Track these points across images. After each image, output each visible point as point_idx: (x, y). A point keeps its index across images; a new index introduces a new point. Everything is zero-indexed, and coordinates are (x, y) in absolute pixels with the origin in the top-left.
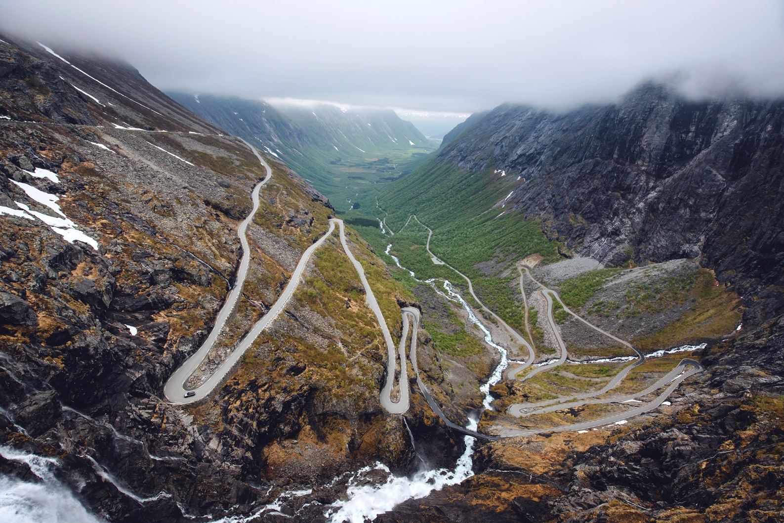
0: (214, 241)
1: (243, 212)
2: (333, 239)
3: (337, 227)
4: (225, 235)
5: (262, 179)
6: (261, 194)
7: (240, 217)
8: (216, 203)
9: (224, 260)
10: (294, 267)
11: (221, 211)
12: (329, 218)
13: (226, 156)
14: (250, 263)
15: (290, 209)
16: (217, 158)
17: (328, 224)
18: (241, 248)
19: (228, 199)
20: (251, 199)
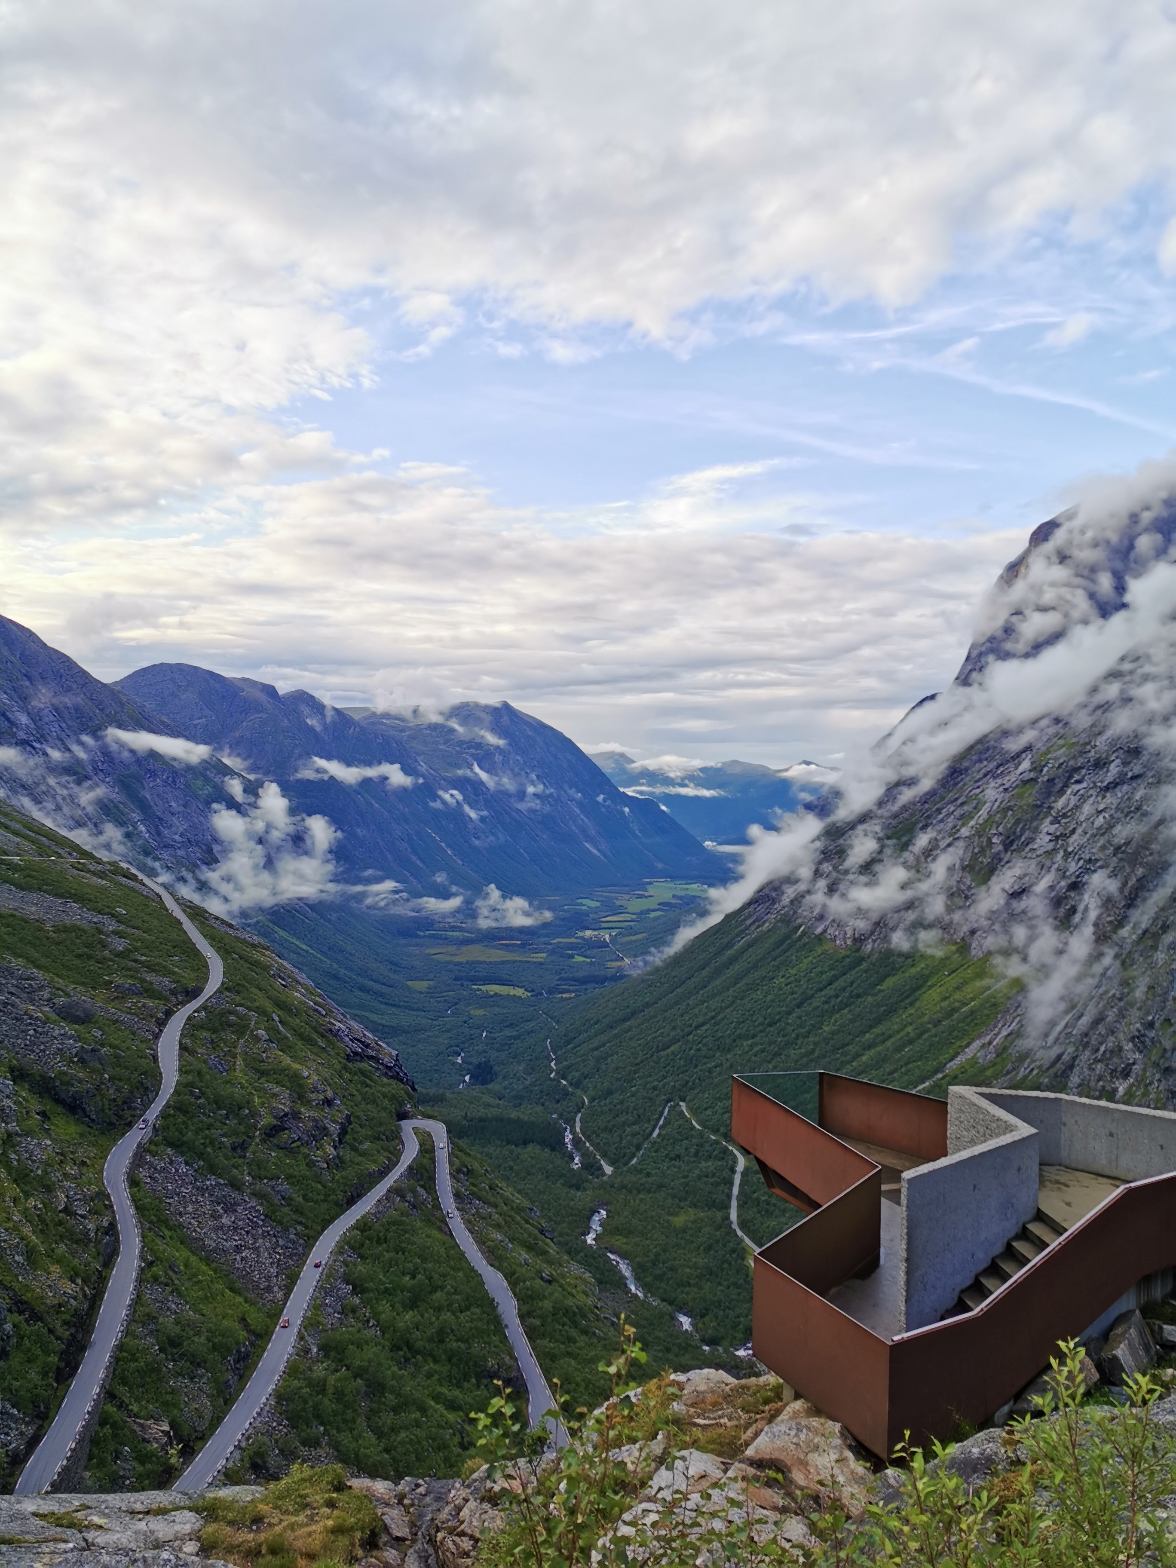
0: (32, 1202)
1: (128, 1102)
2: (414, 1191)
3: (427, 1148)
4: (67, 1184)
5: (192, 994)
6: (187, 1041)
7: (114, 1119)
8: (44, 1077)
9: (56, 1269)
10: (280, 1295)
11: (58, 1101)
12: (403, 1116)
13: (84, 924)
14: (140, 1280)
15: (277, 1090)
16: (57, 930)
17: (396, 1136)
18: (112, 1229)
19: (82, 1061)
20: (155, 1058)
